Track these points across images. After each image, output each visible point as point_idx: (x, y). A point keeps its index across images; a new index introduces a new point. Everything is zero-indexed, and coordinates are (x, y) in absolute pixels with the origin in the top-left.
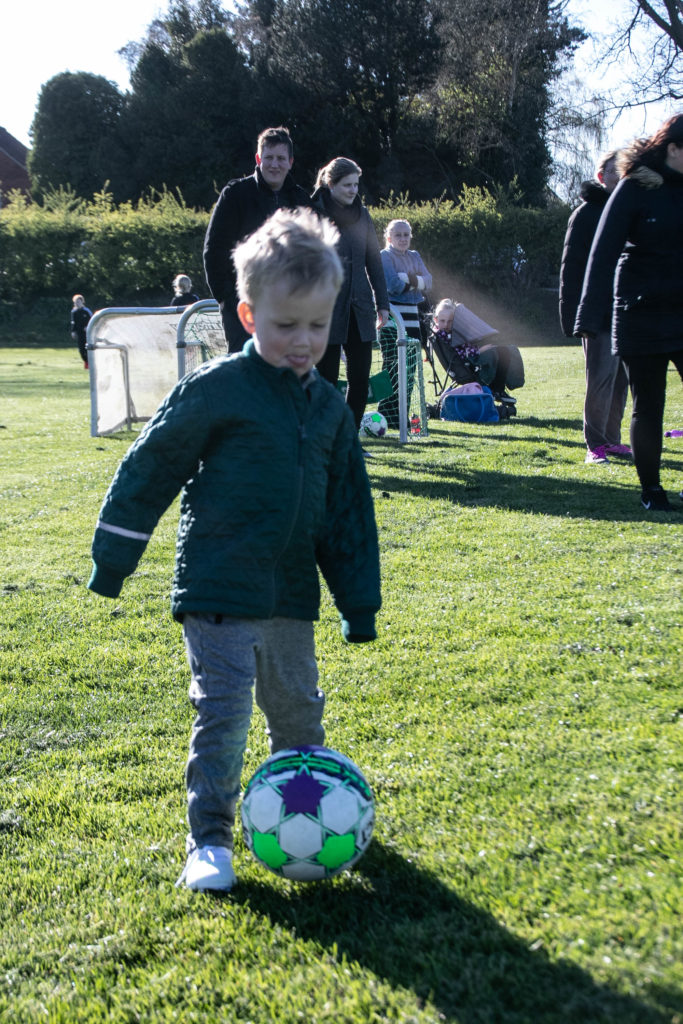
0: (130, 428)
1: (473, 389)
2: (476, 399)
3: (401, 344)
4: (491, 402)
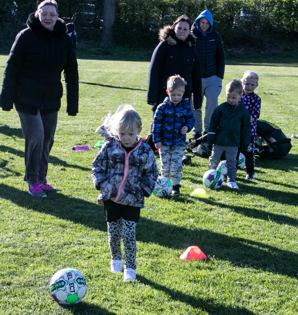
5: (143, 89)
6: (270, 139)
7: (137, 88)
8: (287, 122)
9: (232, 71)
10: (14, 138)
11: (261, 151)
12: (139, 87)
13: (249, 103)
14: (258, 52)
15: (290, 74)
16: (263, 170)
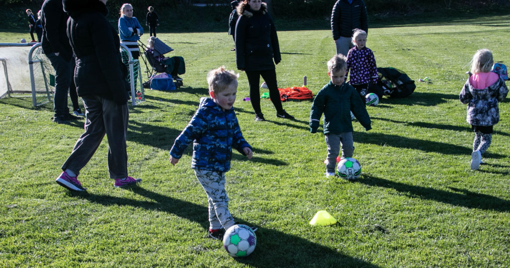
0: (9, 95)
1: (164, 75)
2: (165, 80)
3: (130, 63)
4: (172, 81)
5: (299, 53)
6: (398, 82)
7: (294, 52)
8: (417, 70)
9: (378, 33)
10: (197, 95)
11: (392, 92)
12: (296, 51)
13: (363, 56)
14: (401, 15)
15: (429, 32)
16: (392, 105)
